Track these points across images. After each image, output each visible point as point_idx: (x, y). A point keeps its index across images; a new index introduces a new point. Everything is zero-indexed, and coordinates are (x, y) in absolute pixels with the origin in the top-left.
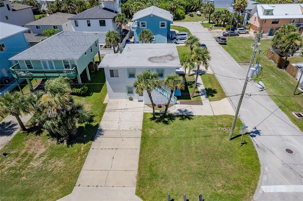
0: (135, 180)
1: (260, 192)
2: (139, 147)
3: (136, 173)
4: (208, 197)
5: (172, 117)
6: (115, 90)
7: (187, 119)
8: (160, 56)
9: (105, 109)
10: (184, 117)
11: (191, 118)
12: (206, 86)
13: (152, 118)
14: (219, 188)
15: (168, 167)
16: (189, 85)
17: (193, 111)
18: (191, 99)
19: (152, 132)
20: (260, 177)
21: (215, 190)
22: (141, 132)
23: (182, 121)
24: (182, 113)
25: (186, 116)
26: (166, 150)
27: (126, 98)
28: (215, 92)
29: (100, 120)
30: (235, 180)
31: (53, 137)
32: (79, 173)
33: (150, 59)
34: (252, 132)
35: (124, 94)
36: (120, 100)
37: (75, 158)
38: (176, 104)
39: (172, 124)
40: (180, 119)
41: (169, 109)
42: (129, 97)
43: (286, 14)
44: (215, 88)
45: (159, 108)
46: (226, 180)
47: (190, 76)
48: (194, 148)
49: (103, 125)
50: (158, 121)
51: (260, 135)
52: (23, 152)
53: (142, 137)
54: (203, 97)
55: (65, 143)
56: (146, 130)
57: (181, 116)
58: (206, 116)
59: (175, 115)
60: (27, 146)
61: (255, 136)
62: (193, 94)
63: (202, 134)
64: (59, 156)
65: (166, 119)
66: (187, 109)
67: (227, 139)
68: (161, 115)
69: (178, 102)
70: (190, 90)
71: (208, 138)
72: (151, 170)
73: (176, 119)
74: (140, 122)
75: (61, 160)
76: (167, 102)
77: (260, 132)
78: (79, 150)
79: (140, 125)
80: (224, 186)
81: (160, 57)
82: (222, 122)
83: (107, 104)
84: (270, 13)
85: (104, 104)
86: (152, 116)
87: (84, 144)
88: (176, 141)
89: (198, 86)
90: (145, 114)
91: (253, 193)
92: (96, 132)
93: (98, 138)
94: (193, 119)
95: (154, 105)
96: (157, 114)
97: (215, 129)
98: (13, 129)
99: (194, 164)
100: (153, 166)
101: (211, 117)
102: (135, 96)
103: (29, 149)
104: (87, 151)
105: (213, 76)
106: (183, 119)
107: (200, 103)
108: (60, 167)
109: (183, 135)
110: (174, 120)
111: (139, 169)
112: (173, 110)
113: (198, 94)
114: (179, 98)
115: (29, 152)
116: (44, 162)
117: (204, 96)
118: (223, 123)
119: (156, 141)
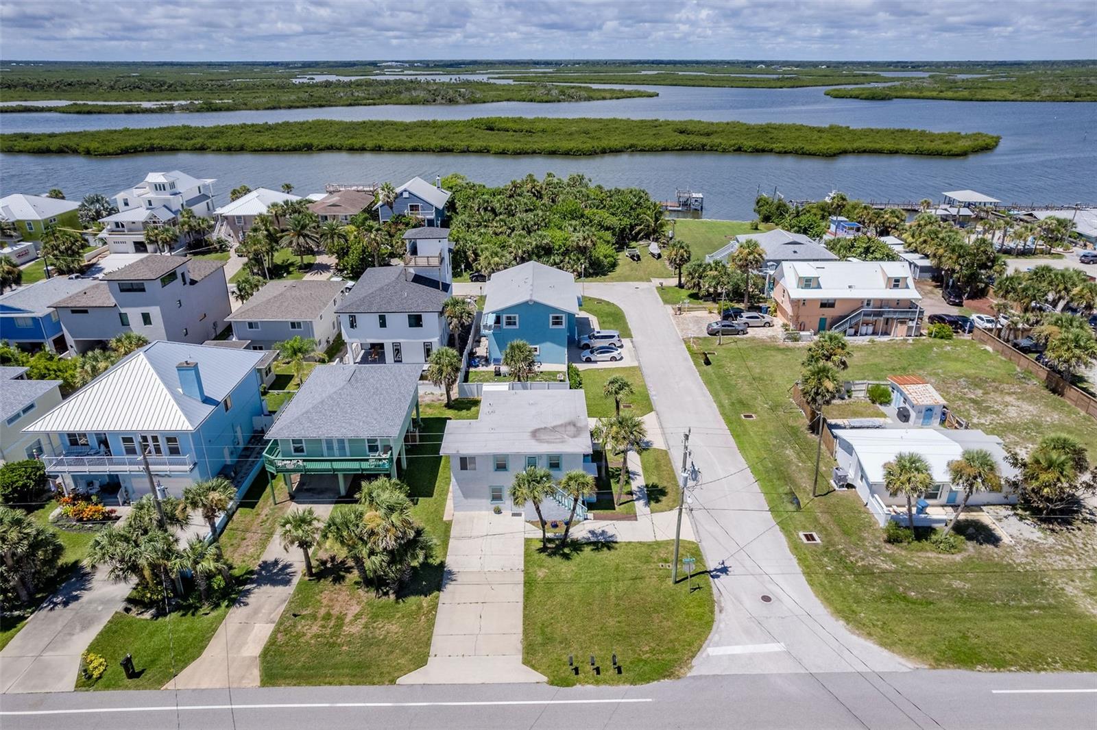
0: (520, 646)
1: (704, 655)
2: (521, 600)
3: (521, 636)
4: (628, 663)
5: (577, 546)
6: (467, 494)
7: (605, 549)
8: (552, 425)
9: (449, 531)
10: (600, 545)
11: (613, 548)
12: (648, 478)
13: (541, 549)
14: (647, 652)
15: (570, 627)
16: (613, 477)
17: (617, 534)
18: (614, 509)
19: (541, 573)
20: (710, 637)
21: (639, 655)
22: (522, 574)
23: (596, 552)
24: (597, 537)
25: (603, 544)
26: (567, 601)
27: (488, 509)
28: (663, 492)
29: (445, 555)
30: (671, 641)
31: (367, 587)
32: (429, 639)
33: (535, 434)
34: (716, 570)
35: (484, 501)
36: (477, 512)
37: (415, 619)
38: (585, 519)
39: (577, 558)
40: (593, 550)
41: (571, 530)
42: (494, 506)
43: (850, 287)
44: (665, 484)
45: (552, 529)
46: (658, 642)
47: (617, 454)
48: (613, 599)
49: (451, 563)
50: (553, 553)
51: (728, 575)
52: (323, 611)
53: (525, 583)
54: (640, 506)
55: (392, 597)
56: (531, 570)
57: (594, 543)
58: (640, 543)
59: (584, 541)
60: (325, 602)
61: (718, 577)
62: (619, 499)
63: (629, 575)
64: (389, 618)
65: (567, 550)
66: (606, 530)
67: (670, 582)
68: (557, 542)
69: (590, 515)
70: (615, 488)
71: (638, 581)
72: (543, 633)
73: (586, 549)
74: (520, 556)
75: (394, 622)
76: (568, 517)
77: (729, 569)
78: (420, 607)
79: (520, 563)
80: (652, 651)
81: (554, 429)
82: (668, 553)
83: (451, 522)
84: (813, 284)
85: (445, 523)
86: (541, 545)
87: (426, 596)
88: (583, 587)
89: (633, 479)
90: (527, 541)
91: (693, 657)
92: (442, 575)
93: (448, 586)
94: (616, 549)
95: (544, 523)
96: (550, 540)
97: (653, 566)
98: (288, 574)
99: (611, 622)
100: (547, 627)
101: (649, 545)
102: (507, 504)
103: (331, 607)
104: (435, 607)
105: (664, 454)
106: (597, 549)
107: (632, 516)
108: (396, 633)
109: (598, 578)
110: (581, 551)
111: (525, 630)
112: (579, 532)
113: (630, 497)
114: (591, 506)
115: (332, 612)
116: (366, 627)
117: (642, 502)
118: (669, 555)
119: (550, 589)
